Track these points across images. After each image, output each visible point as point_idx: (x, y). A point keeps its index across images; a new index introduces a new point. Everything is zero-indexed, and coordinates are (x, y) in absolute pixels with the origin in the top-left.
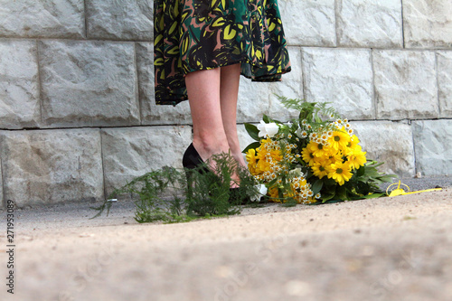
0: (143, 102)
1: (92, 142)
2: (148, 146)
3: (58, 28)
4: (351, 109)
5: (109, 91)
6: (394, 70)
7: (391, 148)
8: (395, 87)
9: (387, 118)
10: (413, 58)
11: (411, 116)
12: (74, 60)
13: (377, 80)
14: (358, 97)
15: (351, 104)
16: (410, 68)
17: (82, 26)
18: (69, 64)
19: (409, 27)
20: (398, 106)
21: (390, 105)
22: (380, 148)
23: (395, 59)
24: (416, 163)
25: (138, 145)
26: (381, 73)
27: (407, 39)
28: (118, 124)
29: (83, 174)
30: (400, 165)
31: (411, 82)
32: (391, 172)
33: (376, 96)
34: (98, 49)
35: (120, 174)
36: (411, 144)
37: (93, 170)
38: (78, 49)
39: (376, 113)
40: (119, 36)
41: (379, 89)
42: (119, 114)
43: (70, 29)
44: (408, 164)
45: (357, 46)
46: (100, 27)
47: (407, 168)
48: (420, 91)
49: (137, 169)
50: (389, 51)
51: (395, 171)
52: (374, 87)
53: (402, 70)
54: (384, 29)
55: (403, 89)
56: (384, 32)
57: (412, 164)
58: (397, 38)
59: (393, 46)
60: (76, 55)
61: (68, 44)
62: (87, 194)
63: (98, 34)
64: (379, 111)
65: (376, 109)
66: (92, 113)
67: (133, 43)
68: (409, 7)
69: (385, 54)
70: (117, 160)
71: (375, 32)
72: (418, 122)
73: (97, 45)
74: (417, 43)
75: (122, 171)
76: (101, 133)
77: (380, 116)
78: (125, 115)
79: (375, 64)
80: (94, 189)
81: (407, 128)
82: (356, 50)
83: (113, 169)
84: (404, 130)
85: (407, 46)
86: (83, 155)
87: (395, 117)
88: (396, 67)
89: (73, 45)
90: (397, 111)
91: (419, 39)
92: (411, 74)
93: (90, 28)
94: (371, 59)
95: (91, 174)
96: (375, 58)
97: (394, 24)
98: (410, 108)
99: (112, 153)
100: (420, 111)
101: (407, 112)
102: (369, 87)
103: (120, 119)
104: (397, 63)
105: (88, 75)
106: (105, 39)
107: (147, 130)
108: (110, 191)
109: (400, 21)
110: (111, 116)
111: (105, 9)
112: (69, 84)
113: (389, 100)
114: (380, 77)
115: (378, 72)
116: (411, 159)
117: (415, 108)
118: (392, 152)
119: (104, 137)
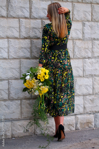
0: (22, 114)
1: (9, 125)
2: (23, 125)
3: (2, 98)
4: (77, 112)
5: (14, 112)
6: (90, 101)
7: (87, 121)
8: (90, 105)
9: (87, 113)
10: (95, 97)
11: (94, 112)
12: (6, 106)
13: (85, 104)
14: (79, 109)
15: (77, 111)
16: (94, 100)
17: (8, 97)
18: (4, 107)
19: (95, 89)
20: (90, 110)
21: (88, 110)
22: (84, 121)
23: (90, 98)
24: (95, 124)
25: (20, 125)
26: (86, 102)
27: (94, 92)
28: (16, 120)
29: (7, 132)
30: (90, 125)
31: (95, 104)
32: (87, 127)
33: (84, 108)
34: (11, 102)
35: (16, 132)
36: (94, 120)
37: (9, 131)
38: (7, 103)
39: (84, 112)
40: (17, 99)
41: (85, 106)
42: (16, 118)
43: (5, 98)
44: (92, 125)
45: (80, 95)
46: (12, 97)
47: (92, 126)
48: (97, 106)
49: (20, 131)
50: (89, 96)
51: (89, 127)
52: (84, 106)
53: (92, 101)
54: (87, 90)
55: (92, 106)
56: (87, 91)
57: (94, 125)
58: (91, 92)
59: (90, 95)
60: (6, 104)
61: (4, 102)
62: (7, 137)
63: (11, 99)
64: (85, 112)
65: (84, 111)
66: (9, 118)
67: (20, 100)
68: (95, 84)
69: (87, 97)
70: (15, 129)
71: (85, 91)
72: (96, 114)
73: (11, 101)
74: (97, 93)
75: (16, 131)
76: (11, 122)
77: (85, 113)
78: (17, 118)
79: (85, 99)
80: (9, 136)
81: (93, 115)
82: (79, 97)
83: (14, 131)
84: (92, 116)
85: (94, 94)
86: (7, 128)
87: (90, 113)
88: (90, 100)
89: (5, 102)
90: (90, 111)
91: (97, 92)
92: (94, 102)
93: (10, 97)
94: (83, 99)
95: (9, 132)
96: (85, 98)
97: (90, 89)
98: (94, 110)
99: (14, 127)
100: (97, 111)
101: (93, 111)
102: (82, 106)
103: (16, 119)
104: (91, 99)
105: (9, 109)
106: (13, 100)
107: (23, 121)
108: (13, 136)
109: (92, 88)
110: (14, 118)
111: (13, 93)
112: (4, 111)
113: (88, 109)
114: (86, 103)
115: (85, 102)
116: (93, 124)
117: (95, 110)
118: (88, 122)
119: (12, 123)
